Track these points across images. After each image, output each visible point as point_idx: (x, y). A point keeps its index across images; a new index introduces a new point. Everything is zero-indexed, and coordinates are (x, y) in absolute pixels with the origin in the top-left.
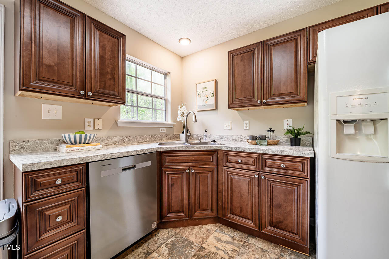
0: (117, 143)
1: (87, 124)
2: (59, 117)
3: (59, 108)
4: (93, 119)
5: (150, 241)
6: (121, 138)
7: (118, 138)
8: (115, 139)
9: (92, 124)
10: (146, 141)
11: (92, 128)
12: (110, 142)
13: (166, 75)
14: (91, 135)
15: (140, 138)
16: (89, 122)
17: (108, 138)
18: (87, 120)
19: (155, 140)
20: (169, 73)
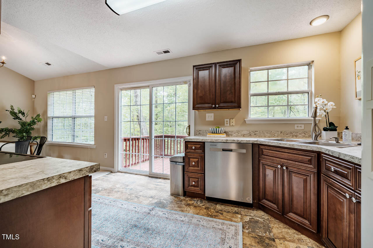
0: (245, 136)
1: (225, 122)
2: (212, 119)
3: (213, 114)
4: (229, 119)
5: (246, 210)
6: (248, 132)
7: (245, 132)
8: (243, 133)
9: (228, 122)
10: (274, 136)
11: (229, 125)
12: (239, 134)
13: (309, 65)
14: (223, 129)
15: (267, 133)
16: (227, 121)
17: (238, 132)
18: (226, 120)
19: (287, 136)
20: (313, 61)
